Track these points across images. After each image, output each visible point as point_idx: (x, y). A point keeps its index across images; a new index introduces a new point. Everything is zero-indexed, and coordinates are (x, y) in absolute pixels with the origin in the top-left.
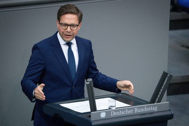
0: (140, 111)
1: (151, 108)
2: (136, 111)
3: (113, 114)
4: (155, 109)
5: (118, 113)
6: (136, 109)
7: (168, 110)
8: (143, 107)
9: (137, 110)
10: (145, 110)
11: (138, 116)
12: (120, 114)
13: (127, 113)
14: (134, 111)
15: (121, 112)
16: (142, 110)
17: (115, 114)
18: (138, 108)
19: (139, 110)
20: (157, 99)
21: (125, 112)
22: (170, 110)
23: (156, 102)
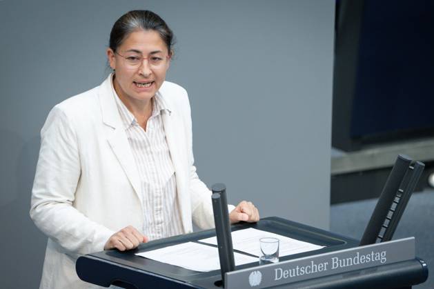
0: (346, 264)
1: (372, 254)
2: (335, 265)
3: (279, 276)
4: (382, 257)
5: (292, 272)
6: (335, 260)
7: (414, 258)
8: (353, 254)
9: (339, 262)
10: (356, 262)
11: (341, 276)
12: (296, 274)
13: (314, 270)
14: (329, 266)
15: (299, 270)
16: (350, 261)
17: (283, 274)
18: (341, 256)
19: (342, 262)
20: (383, 230)
21: (309, 269)
22: (417, 260)
23: (378, 240)
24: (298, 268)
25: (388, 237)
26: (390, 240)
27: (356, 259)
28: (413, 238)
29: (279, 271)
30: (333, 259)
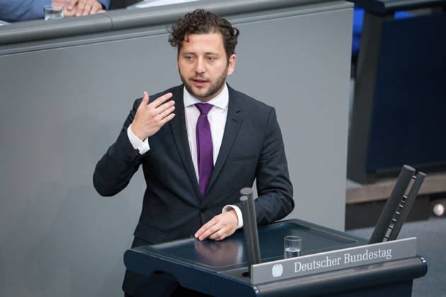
0: (356, 259)
1: (380, 251)
2: (347, 260)
3: (298, 269)
4: (388, 254)
5: (310, 266)
6: (347, 256)
7: (415, 255)
8: (362, 251)
9: (350, 258)
10: (365, 258)
11: (352, 270)
12: (313, 267)
13: (329, 264)
14: (342, 261)
15: (316, 264)
16: (360, 257)
17: (302, 267)
18: (352, 253)
19: (353, 258)
20: (389, 231)
21: (324, 264)
22: (418, 257)
23: (385, 239)
24: (314, 263)
25: (393, 237)
26: (395, 240)
27: (365, 256)
28: (415, 238)
29: (298, 265)
30: (345, 255)
